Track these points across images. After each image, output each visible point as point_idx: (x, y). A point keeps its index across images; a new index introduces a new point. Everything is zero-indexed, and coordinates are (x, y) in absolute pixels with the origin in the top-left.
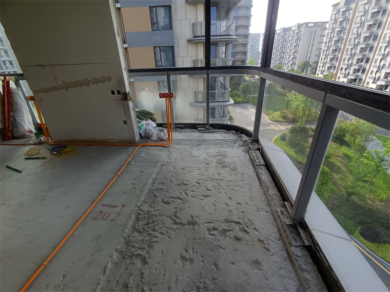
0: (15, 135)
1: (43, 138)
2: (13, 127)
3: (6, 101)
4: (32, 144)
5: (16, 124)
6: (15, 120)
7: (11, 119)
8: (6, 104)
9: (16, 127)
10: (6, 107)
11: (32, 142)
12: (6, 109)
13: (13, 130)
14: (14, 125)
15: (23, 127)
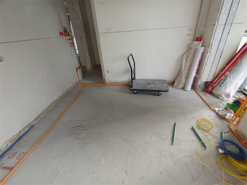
0: (213, 91)
1: (230, 115)
2: (217, 84)
3: (234, 60)
4: (215, 111)
5: (222, 83)
6: (225, 80)
7: (223, 77)
8: (231, 63)
9: (220, 86)
10: (229, 65)
11: (217, 109)
12: (228, 67)
13: (216, 86)
14: (220, 83)
15: (226, 88)
